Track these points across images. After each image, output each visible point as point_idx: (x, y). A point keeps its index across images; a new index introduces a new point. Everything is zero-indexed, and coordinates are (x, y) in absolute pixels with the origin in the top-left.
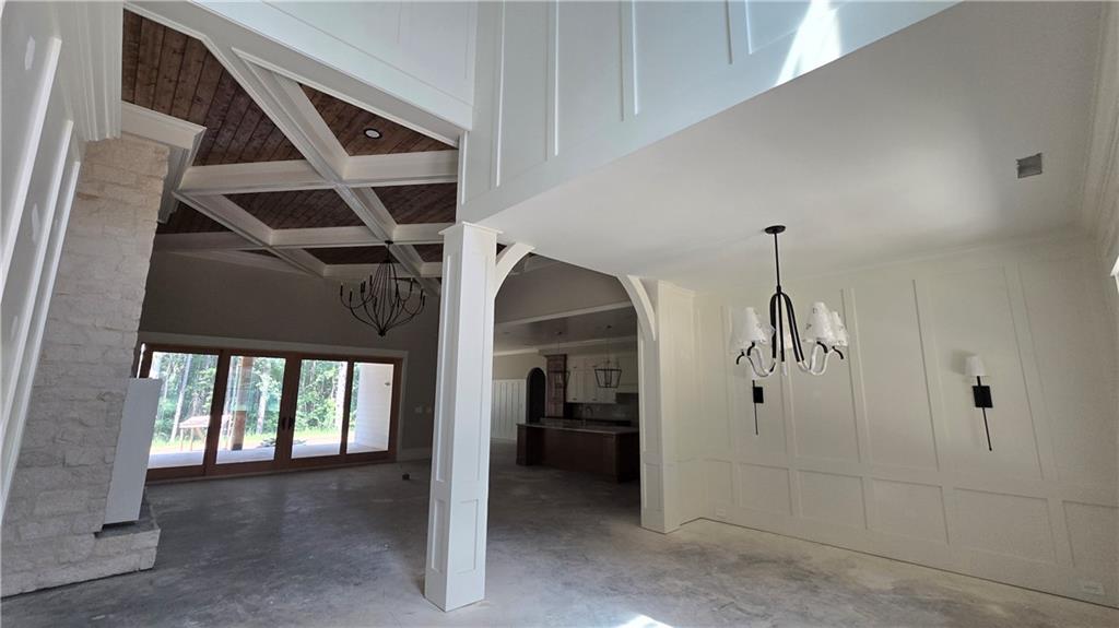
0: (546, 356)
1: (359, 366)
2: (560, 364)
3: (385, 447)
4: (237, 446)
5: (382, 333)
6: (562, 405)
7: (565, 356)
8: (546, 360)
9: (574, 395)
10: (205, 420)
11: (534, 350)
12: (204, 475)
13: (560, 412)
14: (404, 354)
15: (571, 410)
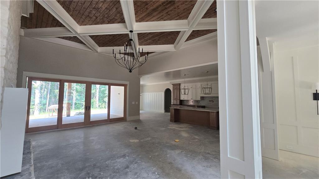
0: (172, 84)
1: (112, 87)
2: (177, 87)
3: (122, 116)
4: (68, 115)
5: (130, 71)
6: (179, 101)
7: (180, 84)
8: (172, 85)
9: (183, 97)
10: (57, 106)
11: (168, 82)
12: (58, 129)
13: (179, 103)
14: (127, 83)
15: (182, 102)
